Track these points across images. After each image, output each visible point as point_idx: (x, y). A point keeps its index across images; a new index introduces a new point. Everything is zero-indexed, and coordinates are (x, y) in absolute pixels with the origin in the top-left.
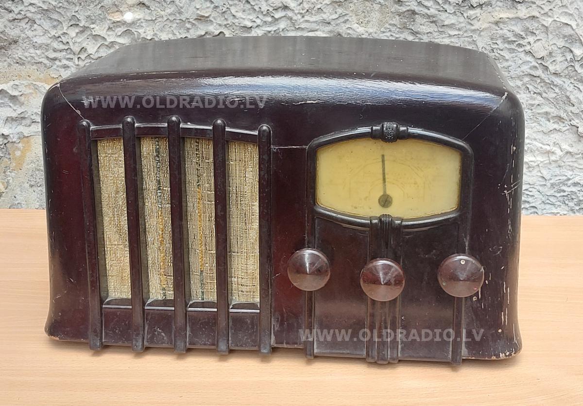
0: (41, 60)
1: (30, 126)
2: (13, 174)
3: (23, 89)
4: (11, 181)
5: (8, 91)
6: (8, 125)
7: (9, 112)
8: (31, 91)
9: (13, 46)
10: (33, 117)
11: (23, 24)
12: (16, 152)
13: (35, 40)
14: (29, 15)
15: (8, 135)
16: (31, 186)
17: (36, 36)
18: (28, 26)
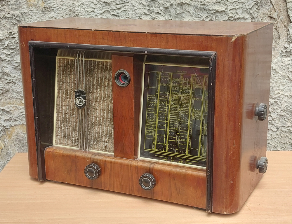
0: (18, 97)
1: (14, 122)
2: (7, 141)
3: (11, 108)
4: (6, 143)
5: (6, 109)
6: (5, 122)
7: (6, 117)
8: (14, 109)
9: (7, 92)
10: (15, 119)
11: (11, 84)
12: (8, 132)
13: (16, 90)
14: (13, 81)
15: (6, 126)
16: (15, 145)
17: (16, 88)
18: (13, 85)
